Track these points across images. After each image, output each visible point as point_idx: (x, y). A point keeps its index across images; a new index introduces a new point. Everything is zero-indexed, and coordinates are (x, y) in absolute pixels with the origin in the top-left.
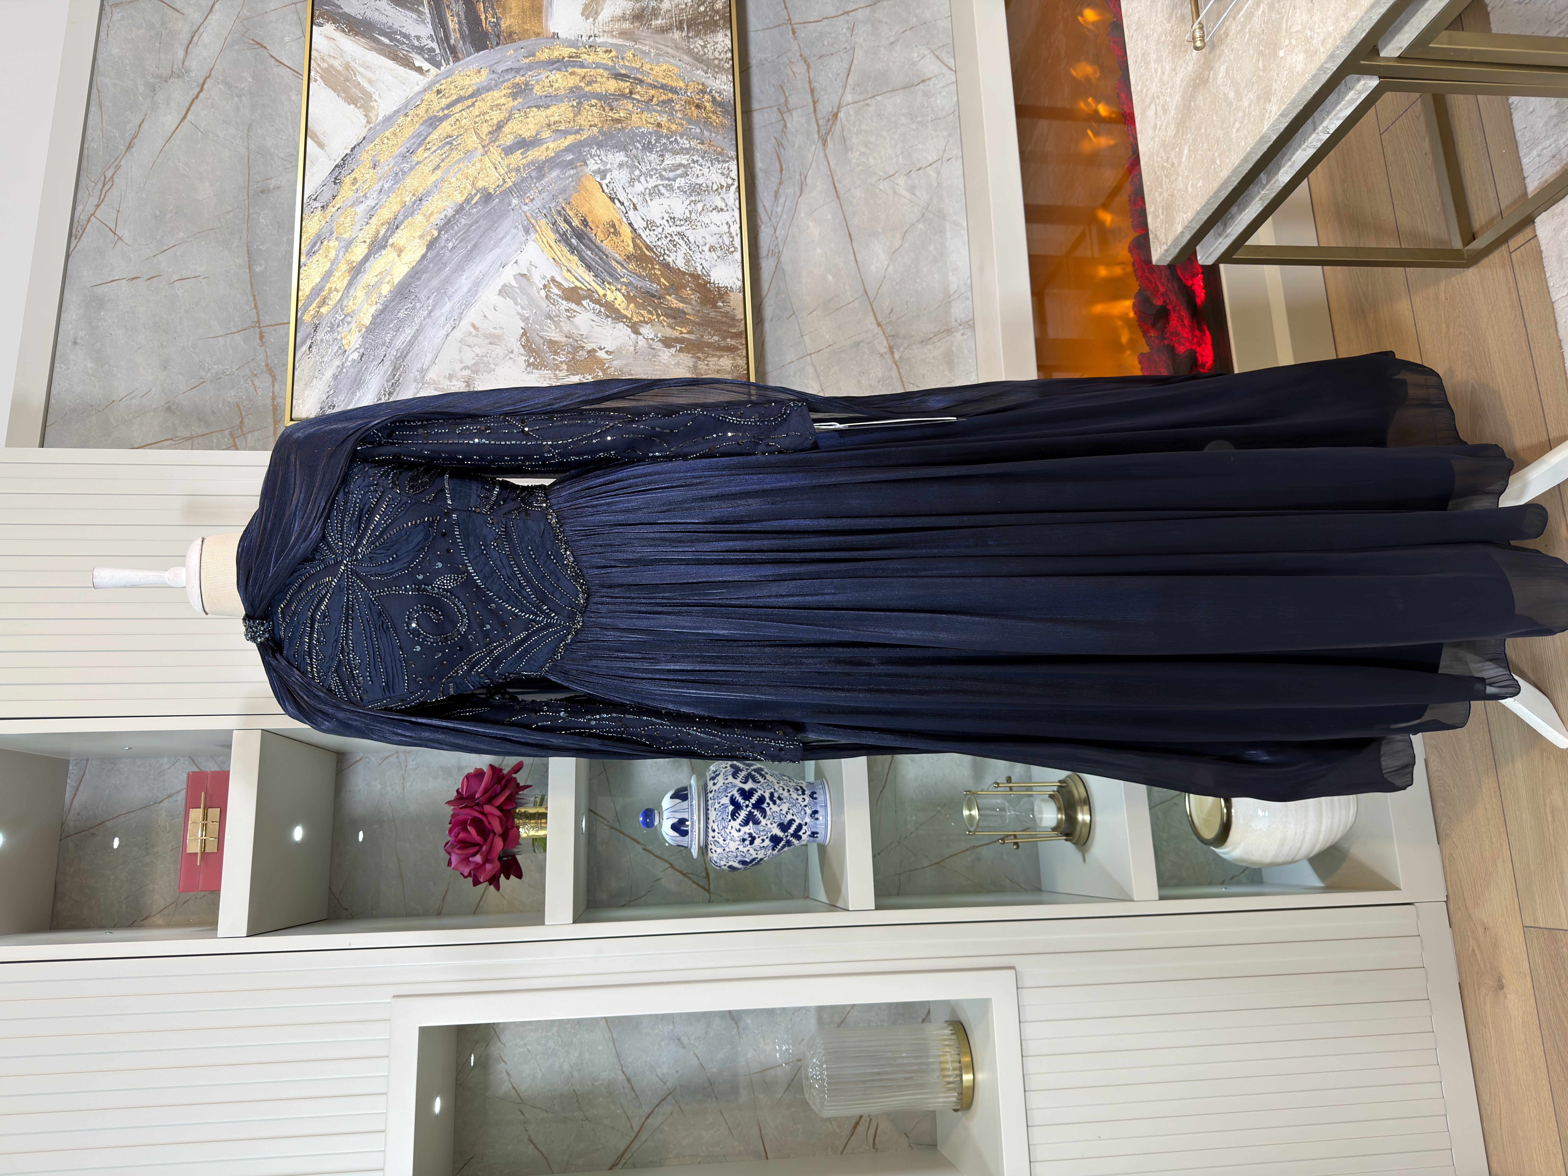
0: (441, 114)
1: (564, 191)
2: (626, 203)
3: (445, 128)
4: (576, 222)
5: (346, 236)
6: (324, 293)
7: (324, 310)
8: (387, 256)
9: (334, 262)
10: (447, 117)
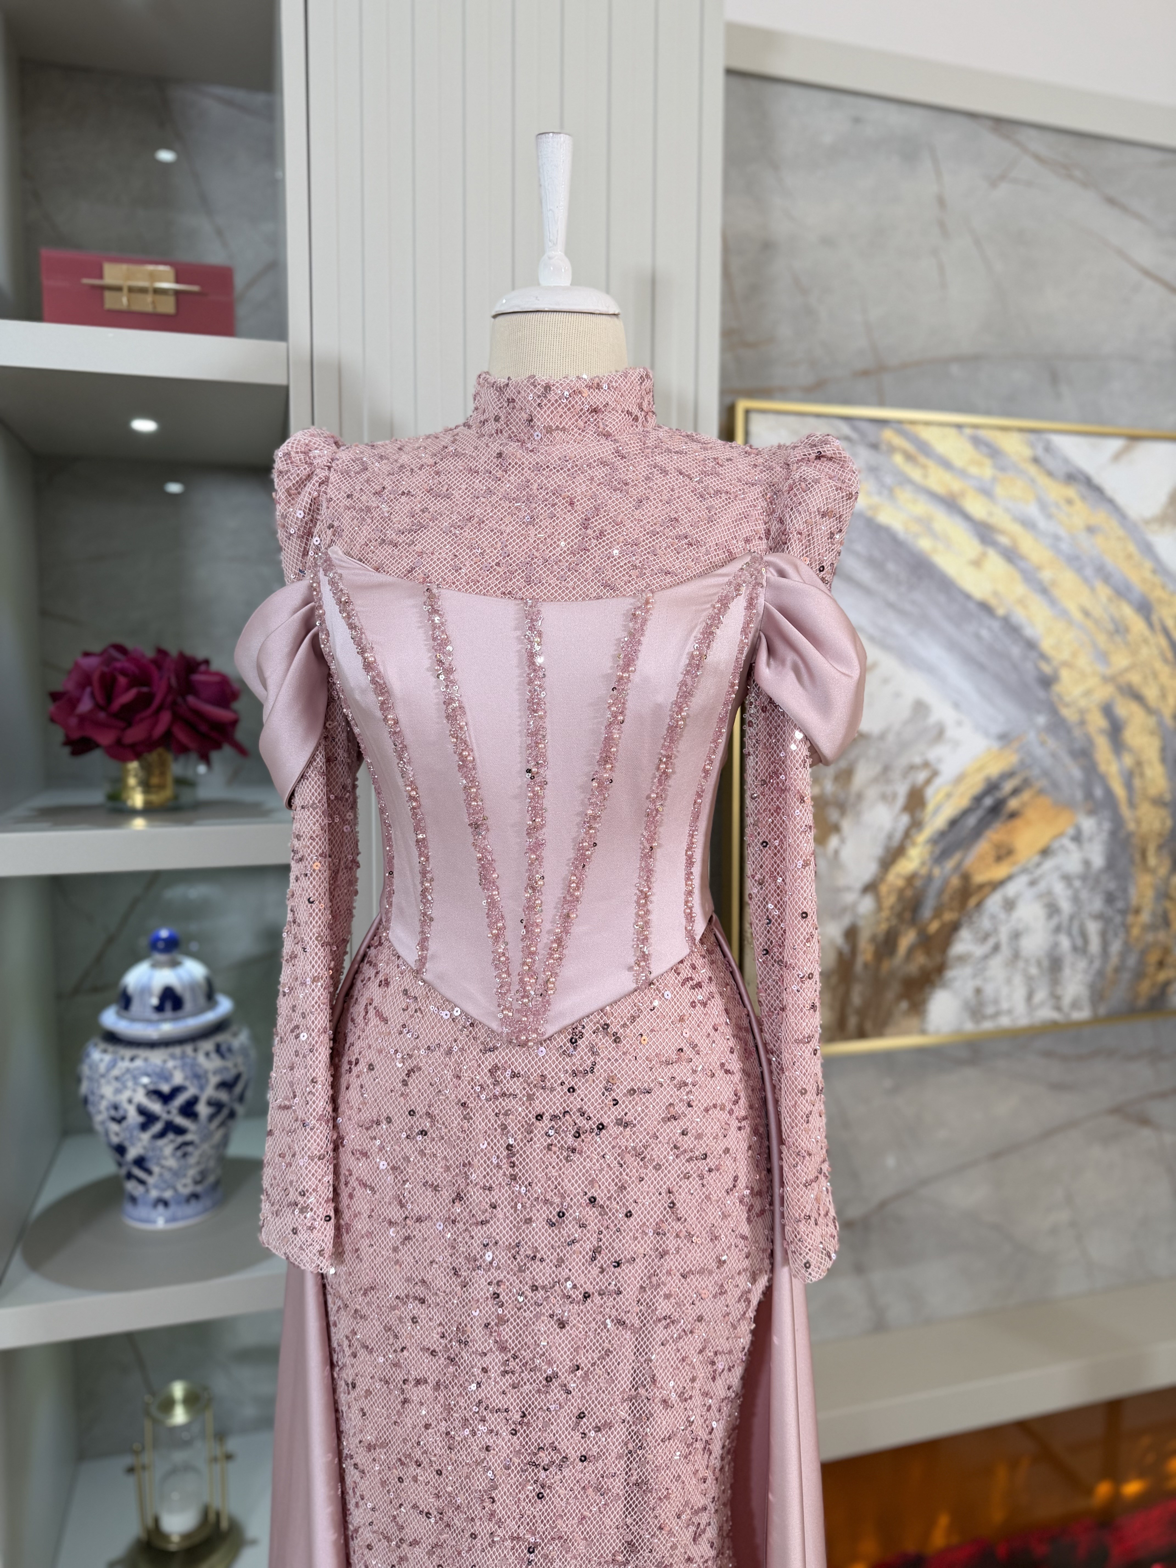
0: (1155, 618)
1: (1055, 785)
2: (1039, 872)
3: (1138, 624)
4: (1013, 804)
5: (999, 491)
6: (922, 459)
7: (898, 459)
8: (970, 545)
9: (962, 474)
10: (1151, 625)
